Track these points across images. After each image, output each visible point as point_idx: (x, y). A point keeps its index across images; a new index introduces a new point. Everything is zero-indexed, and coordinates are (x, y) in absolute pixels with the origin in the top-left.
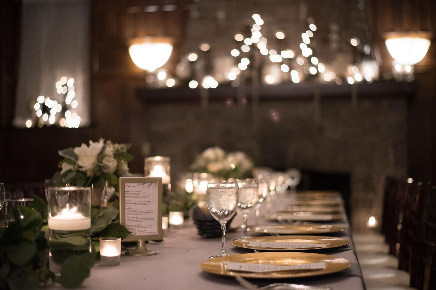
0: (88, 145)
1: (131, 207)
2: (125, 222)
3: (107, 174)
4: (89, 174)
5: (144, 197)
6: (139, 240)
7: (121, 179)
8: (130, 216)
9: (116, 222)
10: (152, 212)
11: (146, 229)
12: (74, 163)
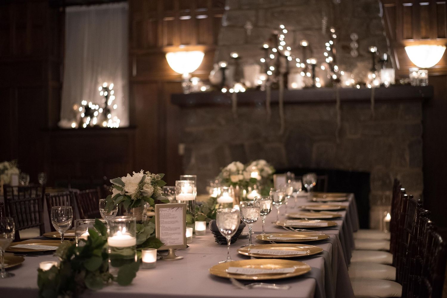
0: (132, 175)
1: (164, 225)
2: (160, 236)
3: (146, 197)
4: (133, 197)
5: (173, 218)
6: (170, 249)
7: (157, 206)
8: (163, 232)
9: (153, 235)
10: (179, 228)
11: (175, 240)
12: (122, 190)
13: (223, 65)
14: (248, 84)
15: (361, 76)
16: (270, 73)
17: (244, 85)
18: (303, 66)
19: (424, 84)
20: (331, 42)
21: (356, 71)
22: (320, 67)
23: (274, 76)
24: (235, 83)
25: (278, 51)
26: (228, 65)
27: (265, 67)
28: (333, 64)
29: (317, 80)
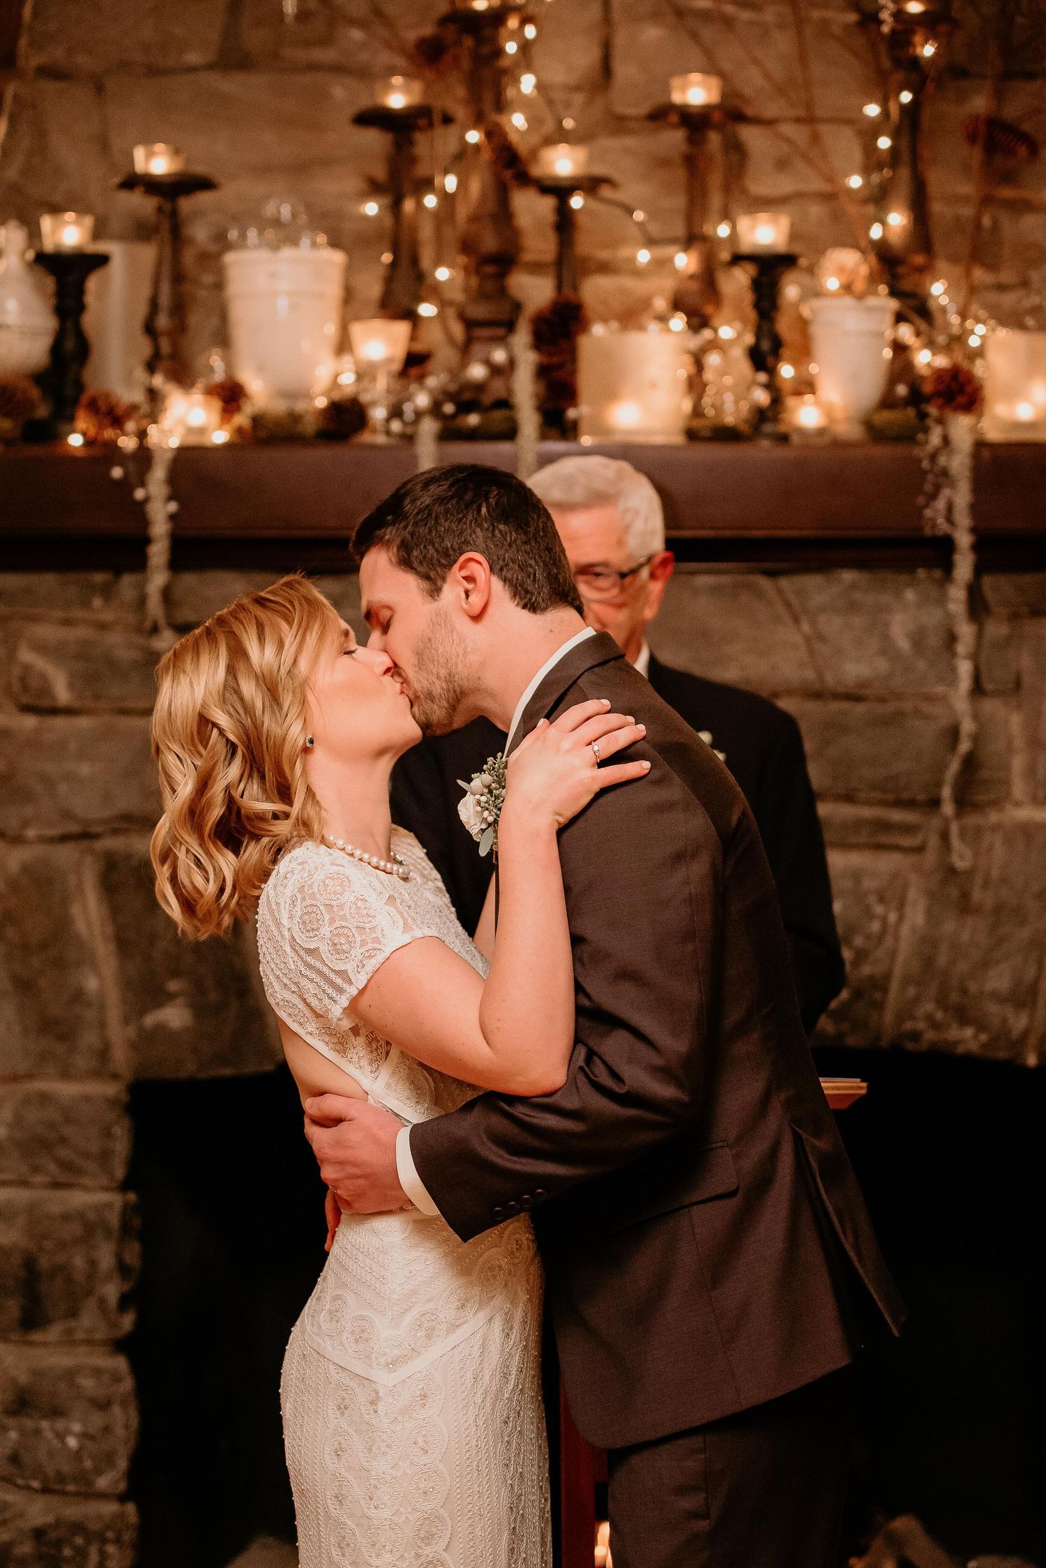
13: (67, 232)
14: (257, 392)
16: (428, 310)
17: (228, 396)
22: (811, 270)
23: (457, 330)
24: (158, 381)
25: (495, 135)
26: (98, 233)
27: (387, 258)
28: (919, 259)
29: (787, 371)
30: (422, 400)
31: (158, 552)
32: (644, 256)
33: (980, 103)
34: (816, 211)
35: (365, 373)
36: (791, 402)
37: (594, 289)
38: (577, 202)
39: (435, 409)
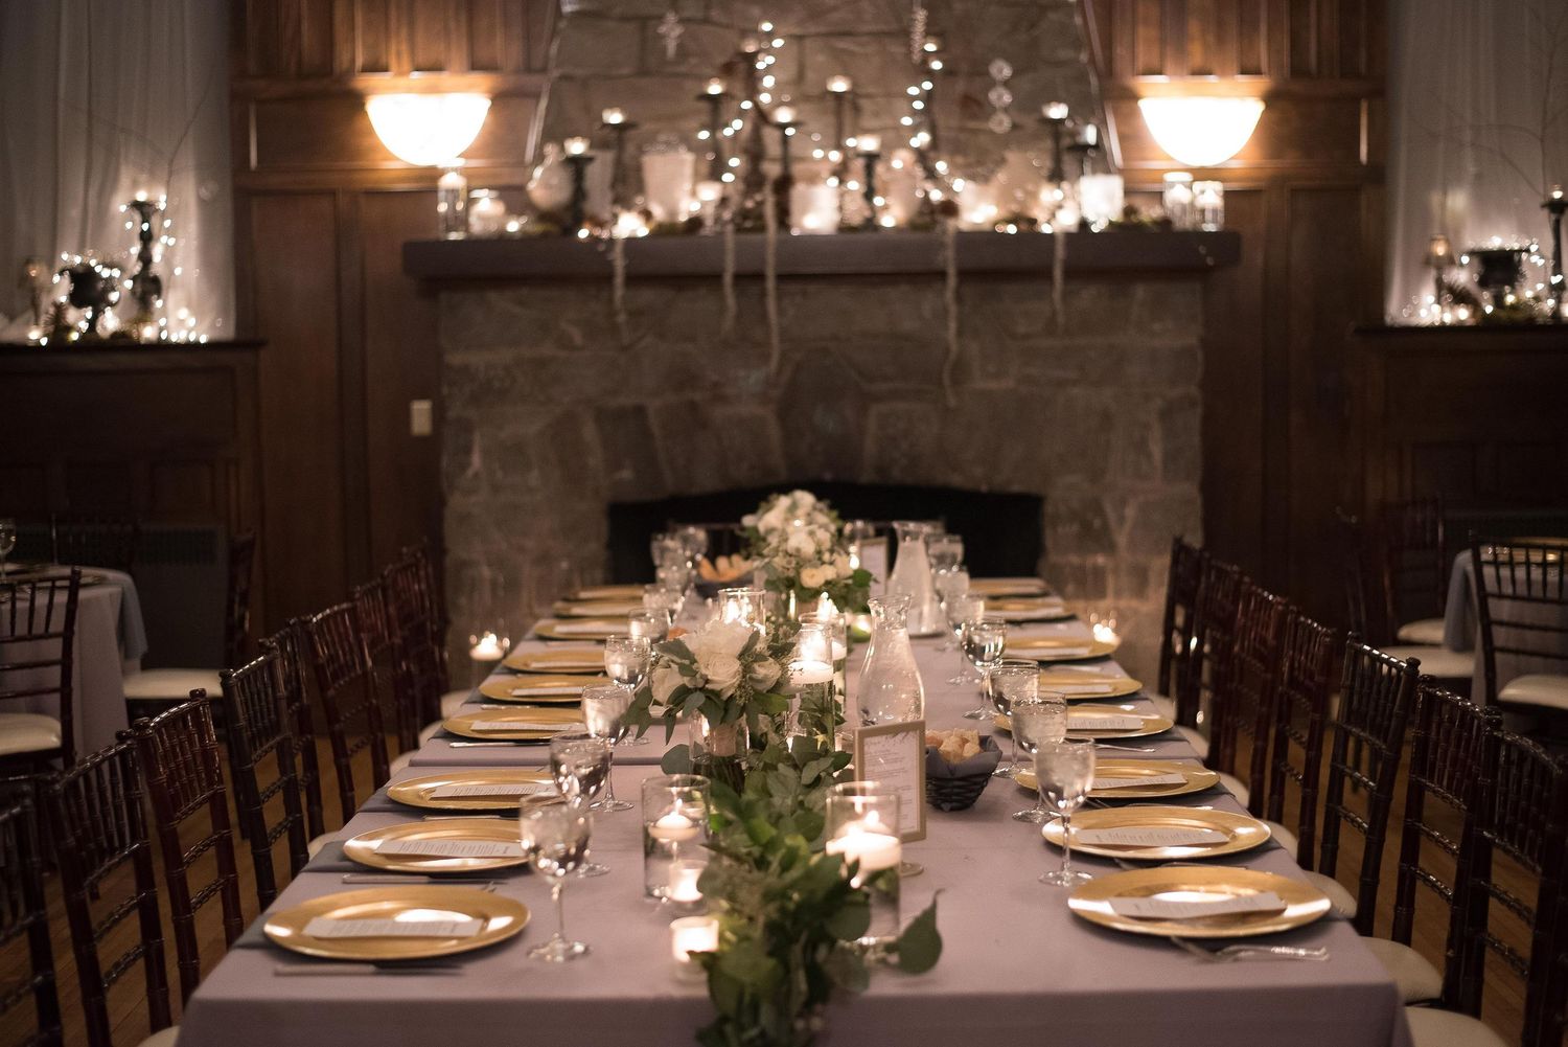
4: (726, 695)
5: (895, 761)
12: (692, 673)
13: (577, 147)
14: (658, 212)
15: (1019, 194)
16: (728, 177)
17: (647, 215)
18: (835, 156)
19: (1210, 227)
20: (927, 85)
21: (1001, 177)
22: (888, 161)
23: (741, 186)
24: (617, 209)
25: (757, 105)
26: (591, 147)
27: (710, 156)
28: (932, 155)
29: (878, 201)
30: (727, 215)
31: (619, 280)
32: (818, 154)
33: (960, 86)
34: (891, 135)
35: (704, 204)
36: (878, 215)
37: (797, 169)
38: (790, 131)
39: (732, 220)
